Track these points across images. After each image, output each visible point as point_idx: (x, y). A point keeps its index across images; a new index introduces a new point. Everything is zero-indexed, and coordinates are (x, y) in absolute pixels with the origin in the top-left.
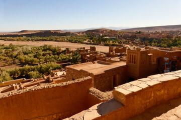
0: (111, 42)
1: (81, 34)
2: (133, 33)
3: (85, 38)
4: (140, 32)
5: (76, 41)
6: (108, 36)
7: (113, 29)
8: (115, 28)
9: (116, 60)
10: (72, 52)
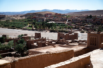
0: (58, 27)
1: (19, 18)
2: (83, 17)
3: (25, 23)
4: (91, 17)
5: (13, 27)
6: (53, 21)
7: (58, 13)
8: (60, 11)
9: (75, 45)
10: (11, 40)
